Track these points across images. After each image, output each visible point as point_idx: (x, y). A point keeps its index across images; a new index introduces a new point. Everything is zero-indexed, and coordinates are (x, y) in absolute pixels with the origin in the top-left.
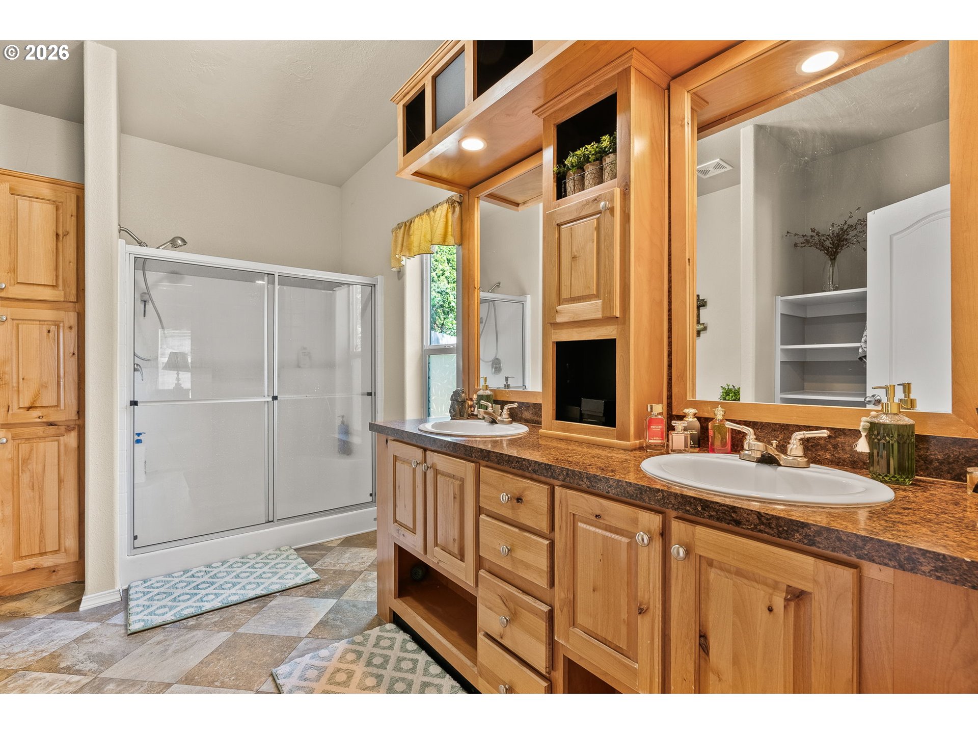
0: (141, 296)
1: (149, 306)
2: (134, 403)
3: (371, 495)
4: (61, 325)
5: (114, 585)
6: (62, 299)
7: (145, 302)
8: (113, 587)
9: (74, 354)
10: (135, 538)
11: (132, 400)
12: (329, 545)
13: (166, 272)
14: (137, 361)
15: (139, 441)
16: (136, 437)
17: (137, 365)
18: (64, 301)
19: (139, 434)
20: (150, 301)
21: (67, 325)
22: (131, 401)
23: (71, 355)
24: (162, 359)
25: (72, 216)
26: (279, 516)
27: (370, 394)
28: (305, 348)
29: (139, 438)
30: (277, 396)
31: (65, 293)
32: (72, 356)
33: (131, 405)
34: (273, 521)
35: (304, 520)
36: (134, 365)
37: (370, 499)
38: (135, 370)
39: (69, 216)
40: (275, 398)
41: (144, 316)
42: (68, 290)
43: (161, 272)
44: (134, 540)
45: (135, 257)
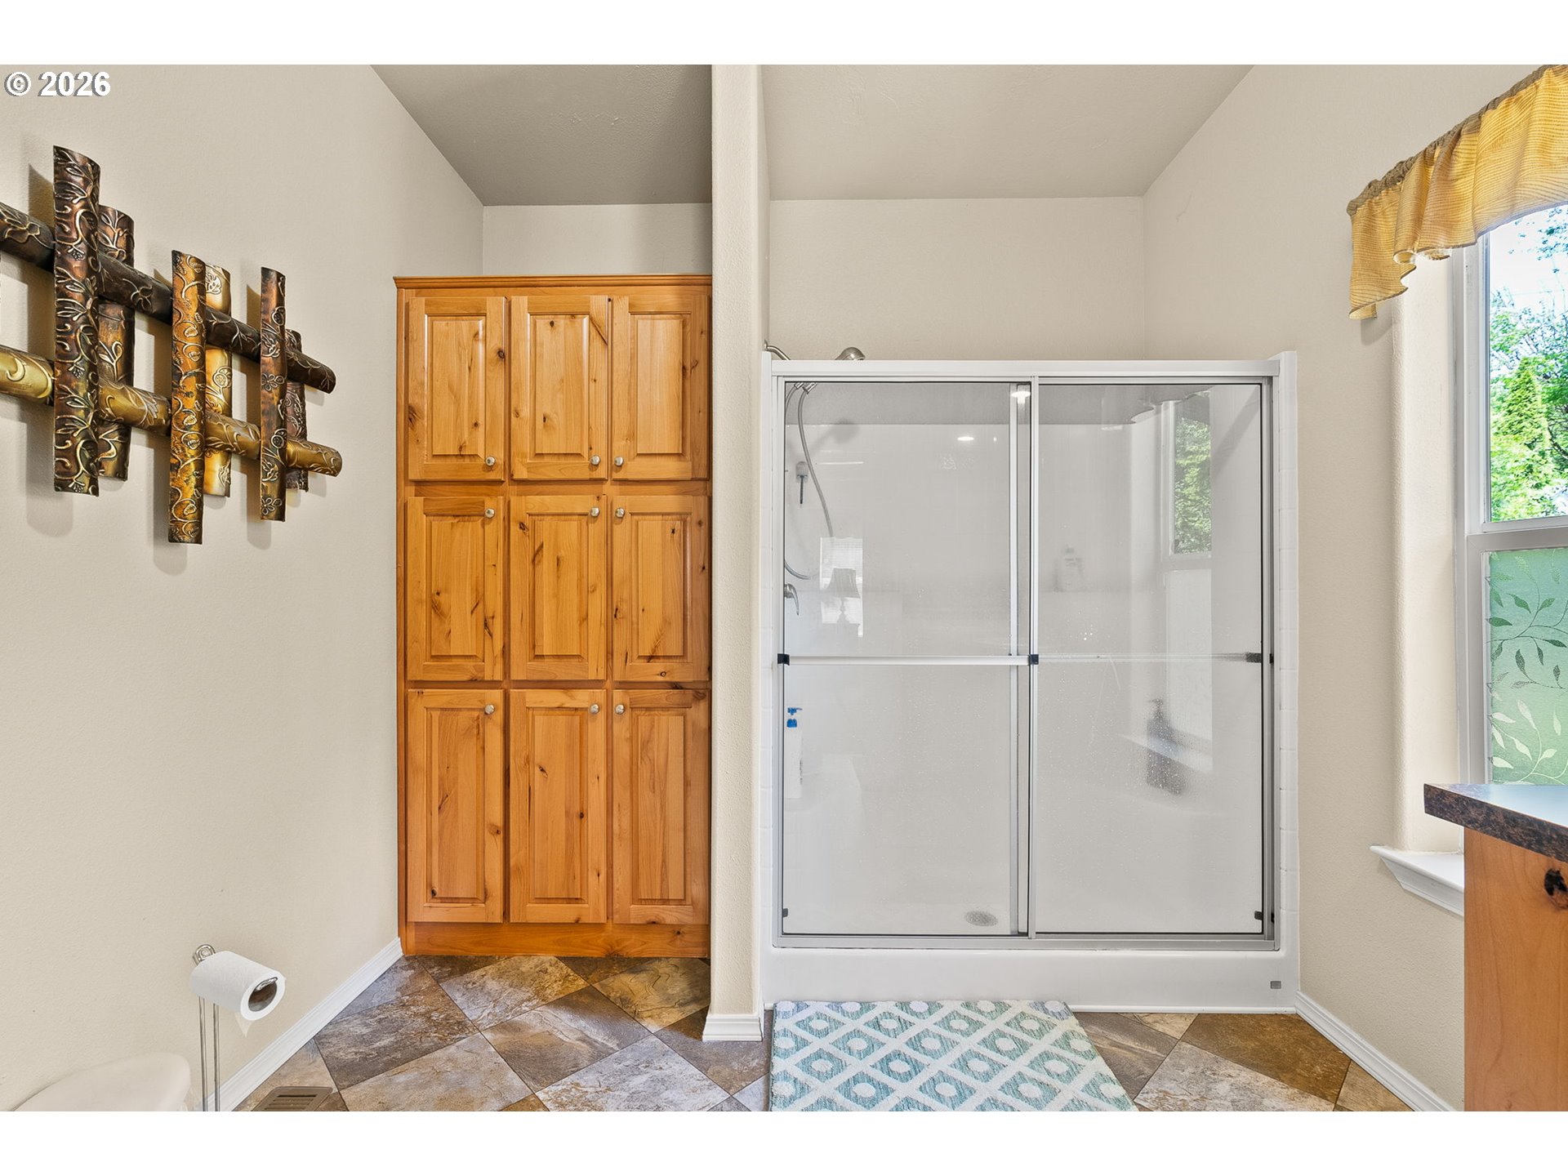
0: (797, 468)
1: (809, 484)
2: (784, 659)
3: (1259, 916)
4: (689, 519)
5: (752, 1006)
6: (689, 476)
7: (802, 477)
8: (750, 1010)
9: (704, 568)
10: (785, 913)
11: (781, 653)
12: (1160, 1028)
13: (831, 424)
14: (790, 579)
15: (792, 723)
16: (788, 716)
17: (790, 586)
18: (692, 480)
19: (792, 711)
20: (810, 475)
21: (695, 519)
22: (779, 655)
23: (700, 569)
24: (824, 579)
25: (702, 333)
26: (1039, 924)
27: (1256, 658)
28: (1069, 551)
29: (792, 718)
30: (1037, 656)
31: (693, 466)
32: (702, 571)
33: (779, 662)
34: (1026, 934)
35: (1093, 946)
36: (784, 586)
37: (1256, 926)
38: (786, 594)
39: (698, 334)
40: (1033, 659)
41: (801, 502)
42: (696, 459)
43: (823, 424)
44: (783, 916)
45: (786, 382)
